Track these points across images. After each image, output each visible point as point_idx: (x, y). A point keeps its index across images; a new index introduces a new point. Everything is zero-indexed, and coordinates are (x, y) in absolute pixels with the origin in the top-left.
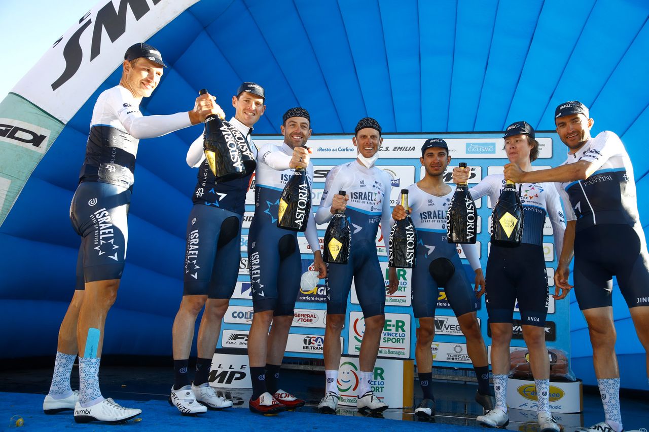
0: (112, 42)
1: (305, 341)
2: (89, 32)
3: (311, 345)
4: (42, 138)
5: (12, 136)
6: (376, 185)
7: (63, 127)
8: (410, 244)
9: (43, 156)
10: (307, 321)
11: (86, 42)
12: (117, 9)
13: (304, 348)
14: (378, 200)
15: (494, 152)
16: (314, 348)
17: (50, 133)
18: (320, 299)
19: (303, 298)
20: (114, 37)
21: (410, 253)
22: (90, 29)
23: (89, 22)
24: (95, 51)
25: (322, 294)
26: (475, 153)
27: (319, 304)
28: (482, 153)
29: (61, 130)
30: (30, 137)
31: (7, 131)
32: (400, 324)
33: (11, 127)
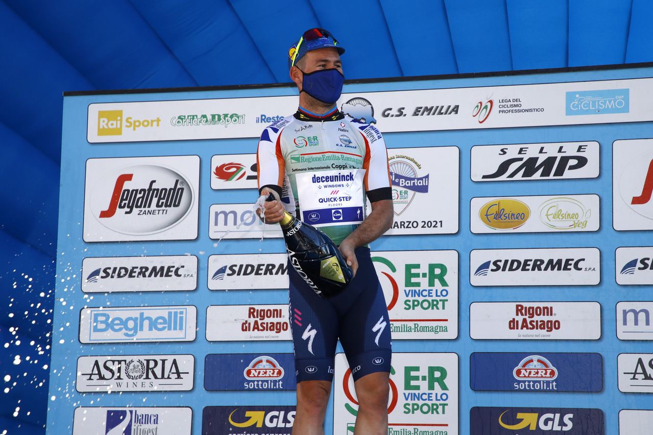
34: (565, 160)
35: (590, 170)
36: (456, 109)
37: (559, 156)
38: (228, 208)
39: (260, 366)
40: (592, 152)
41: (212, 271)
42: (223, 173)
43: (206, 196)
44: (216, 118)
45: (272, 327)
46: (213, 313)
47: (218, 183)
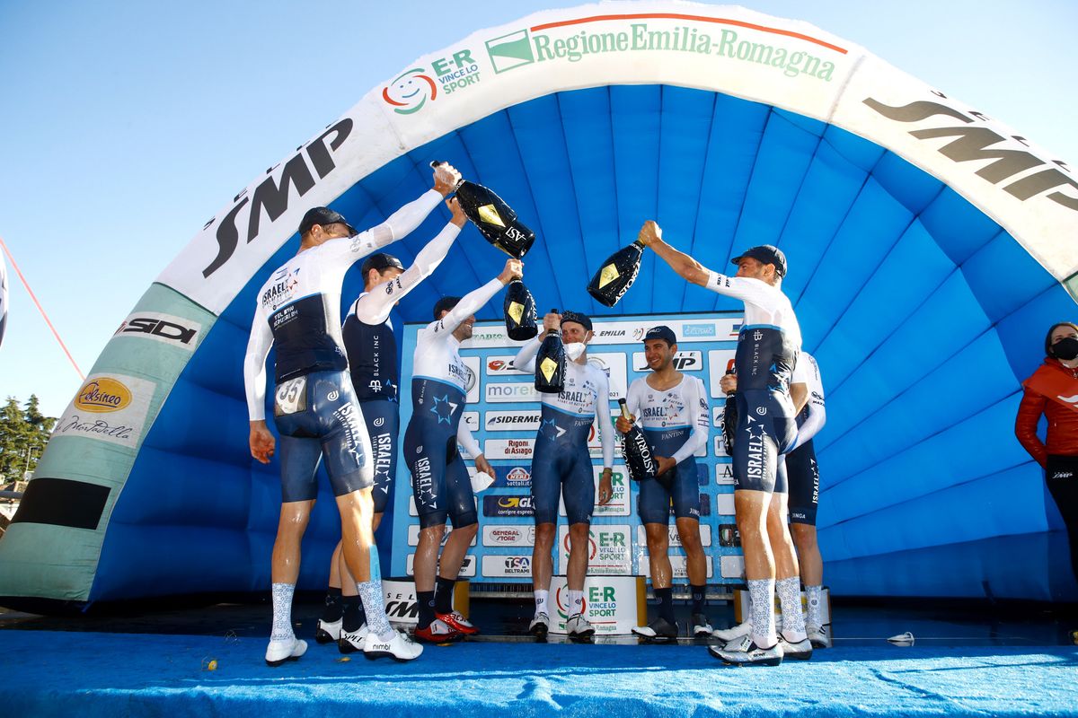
0: (273, 221)
1: (507, 563)
2: (246, 211)
3: (515, 568)
4: (192, 332)
5: (157, 332)
6: (587, 385)
7: (215, 319)
8: (645, 454)
9: (192, 354)
10: (508, 539)
11: (242, 222)
12: (278, 186)
13: (507, 571)
14: (588, 401)
15: (714, 334)
16: (518, 571)
17: (201, 326)
18: (523, 513)
19: (502, 512)
20: (274, 216)
21: (647, 463)
22: (247, 208)
23: (246, 200)
24: (253, 232)
25: (524, 506)
26: (692, 335)
27: (522, 519)
28: (701, 335)
29: (214, 323)
30: (178, 332)
31: (152, 326)
32: (619, 537)
33: (157, 321)
34: (683, 360)
35: (697, 366)
36: (624, 333)
37: (680, 358)
38: (496, 385)
39: (516, 473)
40: (697, 356)
41: (488, 420)
42: (493, 366)
43: (484, 379)
44: (489, 337)
45: (523, 451)
46: (489, 443)
47: (490, 372)
